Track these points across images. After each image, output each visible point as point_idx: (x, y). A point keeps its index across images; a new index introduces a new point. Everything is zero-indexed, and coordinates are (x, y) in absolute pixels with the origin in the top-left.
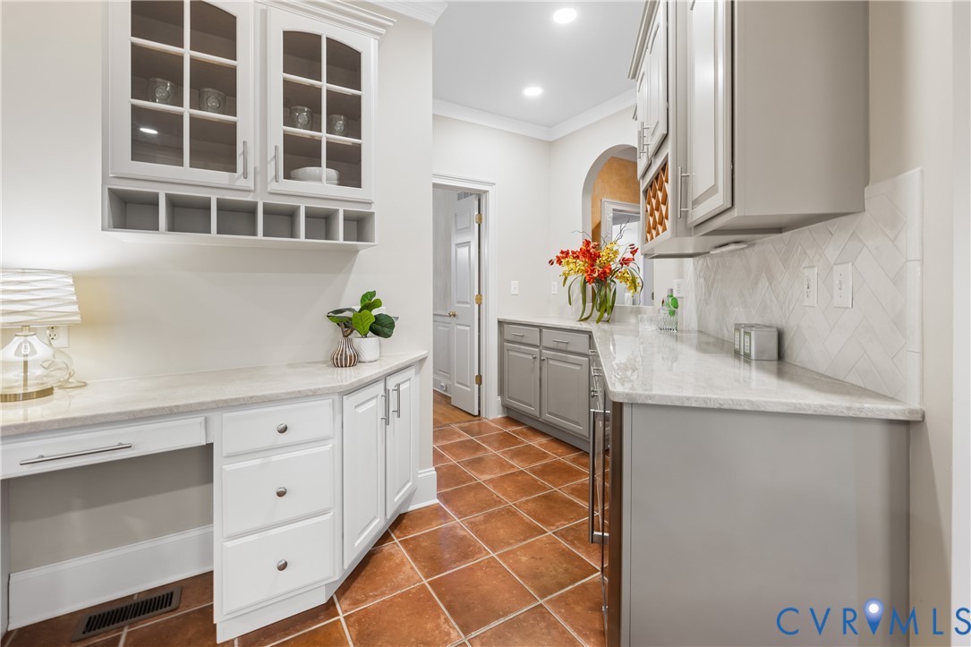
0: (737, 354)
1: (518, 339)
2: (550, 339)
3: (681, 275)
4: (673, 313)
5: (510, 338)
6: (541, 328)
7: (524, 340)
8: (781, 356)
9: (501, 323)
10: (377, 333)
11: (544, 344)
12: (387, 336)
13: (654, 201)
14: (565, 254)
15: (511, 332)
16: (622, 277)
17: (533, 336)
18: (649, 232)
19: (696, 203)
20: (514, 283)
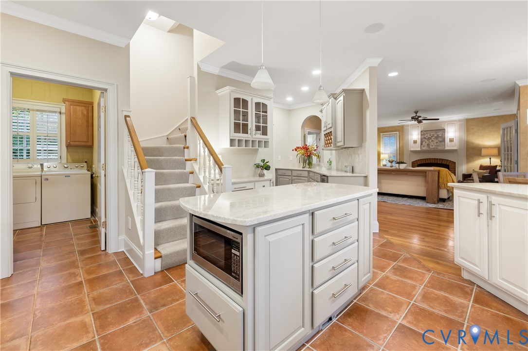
0: (345, 172)
1: (283, 174)
2: (294, 173)
3: (331, 155)
4: (330, 165)
5: (280, 174)
6: (292, 170)
7: (286, 174)
8: (353, 171)
9: (276, 169)
10: (266, 169)
11: (293, 175)
12: (269, 170)
13: (328, 138)
14: (298, 148)
15: (280, 172)
16: (315, 155)
17: (289, 173)
18: (326, 144)
19: (338, 142)
20: (280, 157)
